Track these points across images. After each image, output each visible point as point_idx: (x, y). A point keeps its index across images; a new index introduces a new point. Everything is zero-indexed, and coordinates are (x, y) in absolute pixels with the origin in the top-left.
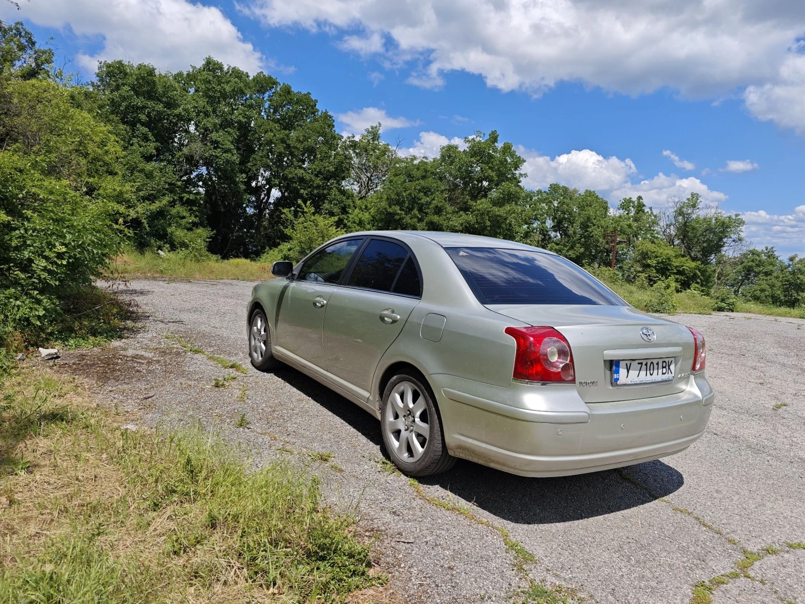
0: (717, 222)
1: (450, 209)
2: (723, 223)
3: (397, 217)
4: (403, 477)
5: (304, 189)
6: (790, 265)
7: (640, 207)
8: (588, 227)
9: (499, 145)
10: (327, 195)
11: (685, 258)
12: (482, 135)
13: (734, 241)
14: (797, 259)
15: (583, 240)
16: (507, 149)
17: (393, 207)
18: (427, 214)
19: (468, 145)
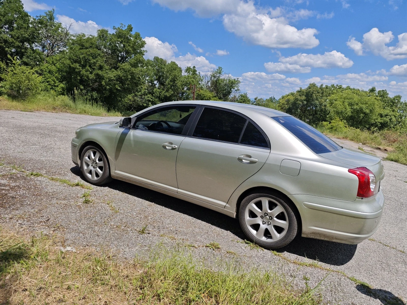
0: (229, 81)
1: (107, 67)
2: (232, 82)
3: (77, 70)
4: (265, 250)
5: (8, 48)
6: (255, 102)
7: (194, 71)
8: (175, 81)
9: (133, 33)
10: (24, 53)
11: (216, 98)
12: (124, 26)
13: (236, 90)
14: (258, 99)
15: (173, 87)
16: (137, 36)
17: (74, 64)
18: (94, 69)
19: (115, 31)
